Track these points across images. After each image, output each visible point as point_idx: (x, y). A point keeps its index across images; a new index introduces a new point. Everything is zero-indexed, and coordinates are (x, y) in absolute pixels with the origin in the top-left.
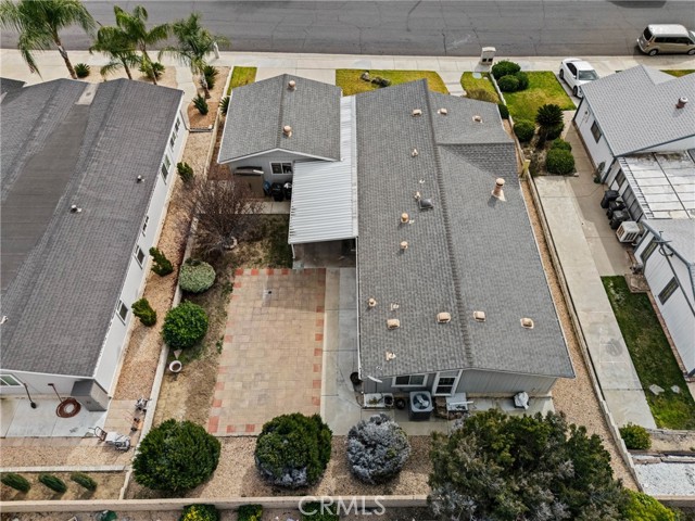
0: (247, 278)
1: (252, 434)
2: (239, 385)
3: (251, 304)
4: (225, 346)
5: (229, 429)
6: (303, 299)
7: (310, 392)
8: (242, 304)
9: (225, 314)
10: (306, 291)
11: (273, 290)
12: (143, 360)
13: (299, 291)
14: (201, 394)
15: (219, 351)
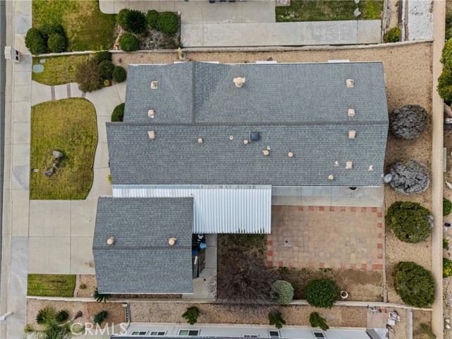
0: (275, 258)
1: (384, 244)
2: (353, 255)
3: (295, 253)
4: (326, 266)
5: (380, 257)
6: (293, 220)
7: (358, 213)
8: (296, 259)
9: (304, 269)
10: (286, 218)
11: (285, 240)
12: (340, 316)
13: (286, 223)
14: (359, 277)
15: (329, 269)
